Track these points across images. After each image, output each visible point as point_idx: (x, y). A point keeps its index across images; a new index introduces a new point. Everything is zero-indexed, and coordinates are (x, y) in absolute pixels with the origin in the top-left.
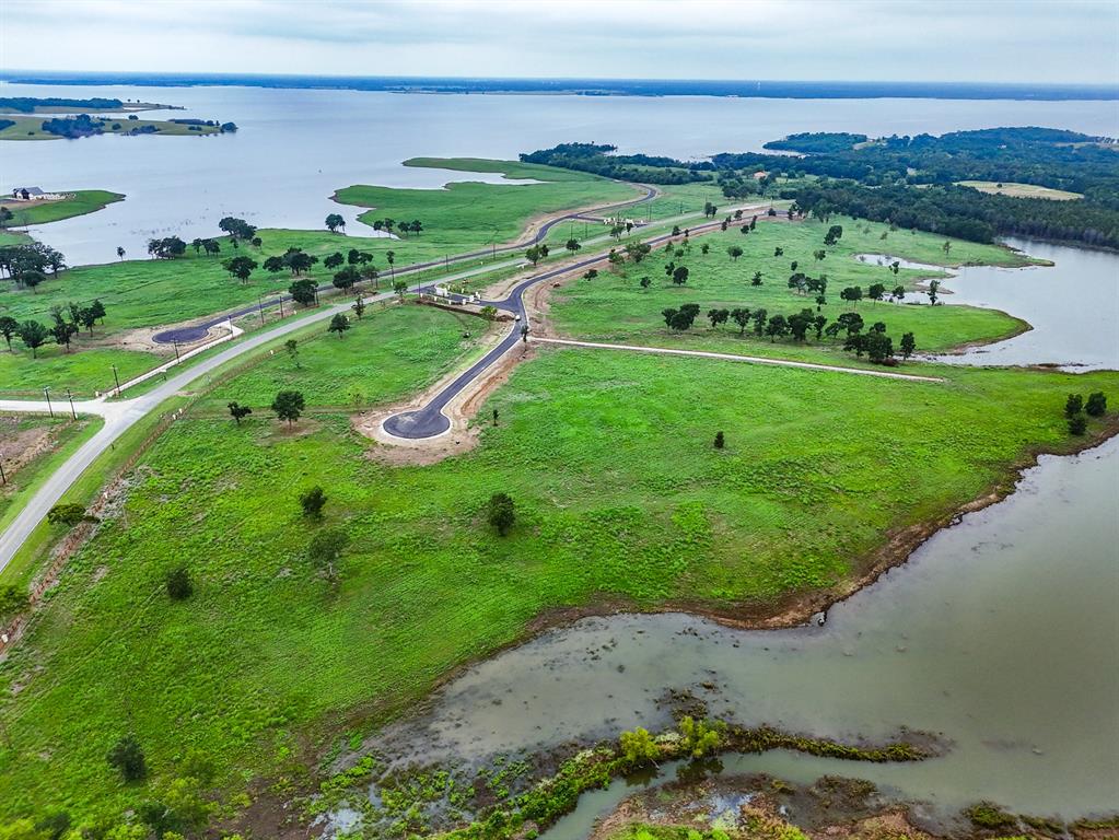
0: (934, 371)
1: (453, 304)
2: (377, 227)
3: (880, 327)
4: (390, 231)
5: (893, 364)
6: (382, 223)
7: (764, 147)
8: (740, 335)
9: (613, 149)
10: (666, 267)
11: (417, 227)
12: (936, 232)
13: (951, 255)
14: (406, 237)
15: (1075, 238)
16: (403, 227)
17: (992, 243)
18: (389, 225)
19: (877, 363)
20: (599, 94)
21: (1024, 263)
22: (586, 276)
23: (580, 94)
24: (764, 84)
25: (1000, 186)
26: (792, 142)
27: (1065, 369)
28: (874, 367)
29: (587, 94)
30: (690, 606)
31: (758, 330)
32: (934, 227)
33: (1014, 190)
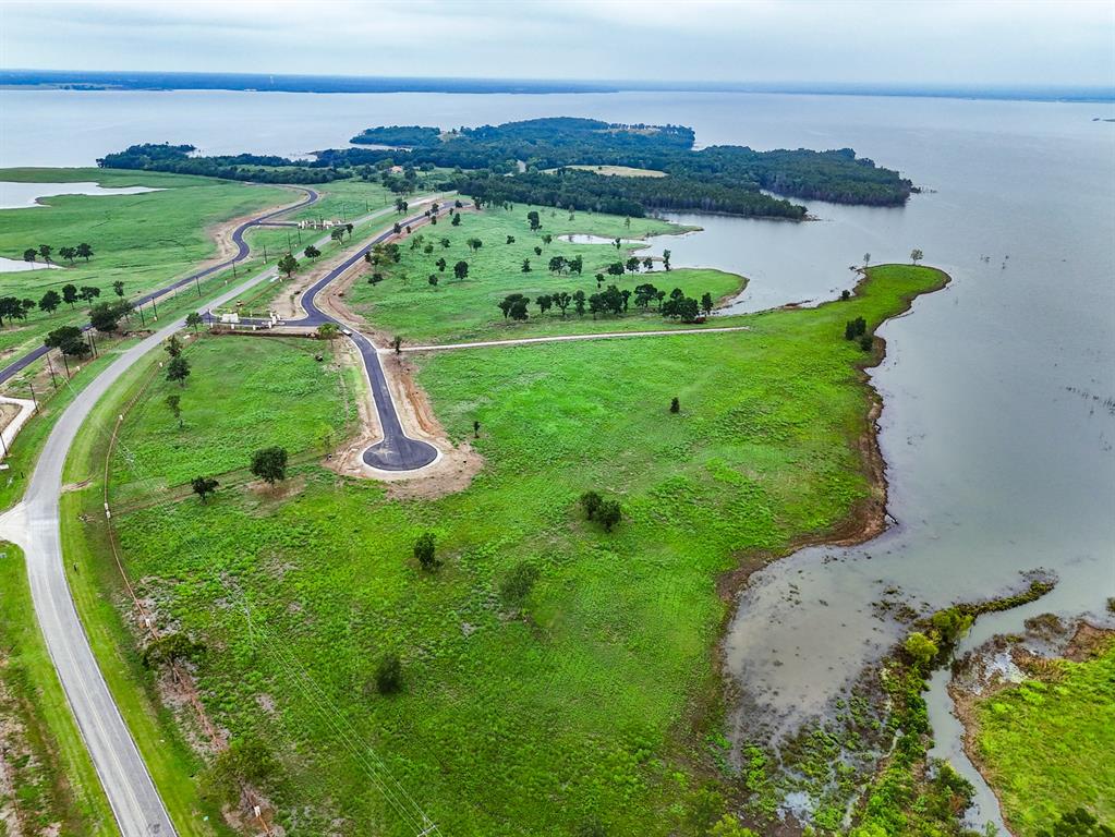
0: (731, 323)
1: (257, 329)
2: (29, 256)
3: (677, 292)
4: (48, 261)
5: (700, 321)
6: (35, 252)
7: (351, 142)
8: (562, 317)
9: (192, 149)
10: (438, 264)
11: (85, 251)
12: (601, 211)
13: (631, 229)
14: (73, 265)
15: (694, 207)
16: (66, 253)
17: (644, 217)
18: (46, 252)
19: (688, 323)
20: (92, 88)
21: (684, 231)
22: (370, 282)
23: (67, 88)
24: (277, 78)
25: (600, 168)
26: (371, 136)
27: (803, 305)
28: (687, 326)
29: (75, 88)
30: (806, 539)
31: (580, 310)
32: (599, 207)
33: (608, 171)
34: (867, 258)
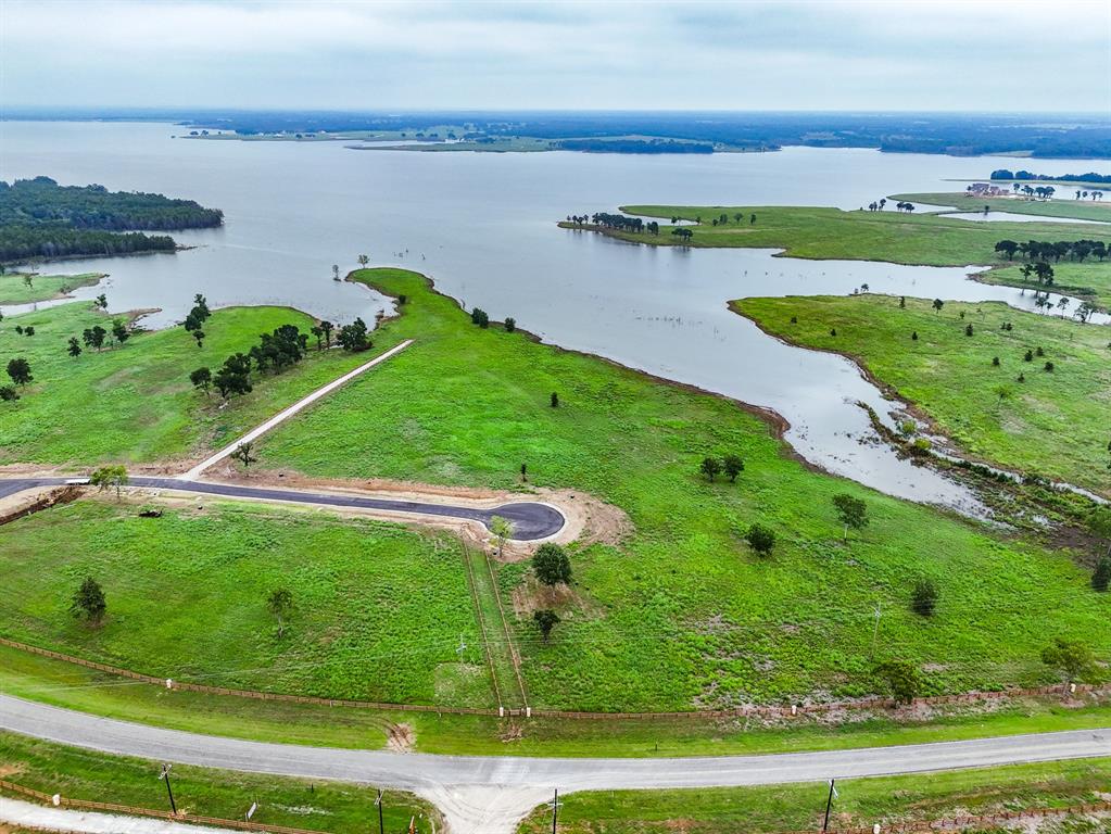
13: (34, 289)
34: (336, 268)
